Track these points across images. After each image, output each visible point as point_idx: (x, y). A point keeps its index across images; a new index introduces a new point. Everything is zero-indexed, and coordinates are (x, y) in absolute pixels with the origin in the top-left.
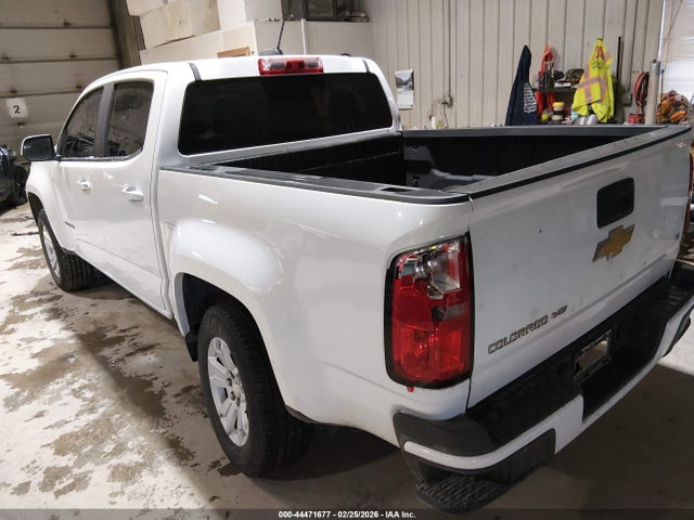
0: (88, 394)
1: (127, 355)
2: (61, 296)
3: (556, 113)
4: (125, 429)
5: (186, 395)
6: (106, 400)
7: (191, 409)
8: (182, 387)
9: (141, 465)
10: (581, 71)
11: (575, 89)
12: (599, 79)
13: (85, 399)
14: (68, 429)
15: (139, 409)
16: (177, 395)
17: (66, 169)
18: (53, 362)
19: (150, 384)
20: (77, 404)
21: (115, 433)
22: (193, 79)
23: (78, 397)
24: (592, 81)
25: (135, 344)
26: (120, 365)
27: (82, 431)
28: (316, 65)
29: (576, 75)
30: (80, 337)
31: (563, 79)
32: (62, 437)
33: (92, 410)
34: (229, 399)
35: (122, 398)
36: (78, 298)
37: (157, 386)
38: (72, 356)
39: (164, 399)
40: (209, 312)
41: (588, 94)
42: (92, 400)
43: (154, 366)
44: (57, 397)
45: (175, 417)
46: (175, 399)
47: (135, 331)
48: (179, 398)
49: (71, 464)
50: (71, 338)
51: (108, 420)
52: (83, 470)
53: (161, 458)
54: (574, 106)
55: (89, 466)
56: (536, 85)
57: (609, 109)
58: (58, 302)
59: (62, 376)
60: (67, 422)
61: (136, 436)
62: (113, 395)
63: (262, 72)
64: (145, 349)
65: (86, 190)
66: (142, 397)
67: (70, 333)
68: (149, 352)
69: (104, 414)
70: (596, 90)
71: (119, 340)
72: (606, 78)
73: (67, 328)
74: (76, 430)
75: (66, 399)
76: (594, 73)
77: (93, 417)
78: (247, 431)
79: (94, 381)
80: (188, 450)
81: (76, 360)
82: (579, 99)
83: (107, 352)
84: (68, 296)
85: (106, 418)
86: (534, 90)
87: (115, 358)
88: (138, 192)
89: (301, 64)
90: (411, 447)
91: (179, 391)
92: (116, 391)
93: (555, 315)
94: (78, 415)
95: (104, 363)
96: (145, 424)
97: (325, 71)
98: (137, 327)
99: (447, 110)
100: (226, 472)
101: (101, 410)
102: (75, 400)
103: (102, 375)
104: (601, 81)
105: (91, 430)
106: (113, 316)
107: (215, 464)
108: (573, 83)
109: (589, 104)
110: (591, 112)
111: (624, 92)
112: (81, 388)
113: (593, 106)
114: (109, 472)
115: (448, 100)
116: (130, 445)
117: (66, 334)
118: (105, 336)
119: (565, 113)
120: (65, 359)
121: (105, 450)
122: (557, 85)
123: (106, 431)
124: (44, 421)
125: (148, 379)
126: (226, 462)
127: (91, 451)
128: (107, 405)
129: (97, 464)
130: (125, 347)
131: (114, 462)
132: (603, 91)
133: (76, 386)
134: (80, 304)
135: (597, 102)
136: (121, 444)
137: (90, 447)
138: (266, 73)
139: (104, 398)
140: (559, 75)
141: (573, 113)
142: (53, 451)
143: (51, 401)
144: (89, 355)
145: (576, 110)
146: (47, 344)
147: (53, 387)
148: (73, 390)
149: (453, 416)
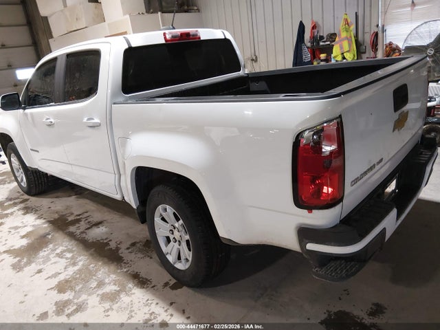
0: (69, 255)
1: (86, 229)
2: (28, 199)
3: (322, 61)
4: (101, 272)
5: (135, 247)
6: (82, 257)
7: (140, 255)
8: (130, 243)
9: (118, 291)
10: (335, 34)
11: (333, 45)
12: (347, 38)
13: (67, 259)
14: (62, 277)
15: (106, 260)
16: (128, 249)
17: (31, 114)
18: (37, 239)
19: (107, 244)
20: (63, 262)
21: (95, 275)
22: (127, 47)
23: (62, 258)
24: (343, 40)
25: (89, 222)
26: (84, 235)
27: (72, 277)
28: (197, 35)
29: (332, 37)
30: (50, 222)
31: (325, 40)
32: (59, 282)
33: (74, 264)
34: (172, 243)
35: (91, 255)
36: (41, 199)
37: (113, 245)
38: (49, 234)
39: (120, 252)
40: (155, 190)
41: (341, 48)
42: (72, 258)
43: (107, 233)
44: (47, 259)
45: (131, 261)
46: (128, 251)
47: (86, 215)
48: (130, 250)
49: (71, 297)
50: (44, 223)
51: (87, 268)
52: (80, 300)
53: (130, 285)
54: (333, 55)
55: (84, 297)
56: (309, 45)
57: (354, 55)
58: (28, 202)
59: (46, 246)
60: (60, 274)
61: (109, 276)
62: (85, 253)
63: (166, 40)
64: (98, 224)
65: (51, 125)
66: (106, 252)
67: (43, 221)
68: (100, 226)
69: (83, 265)
70: (346, 45)
71: (77, 221)
72: (351, 37)
73: (40, 218)
74: (68, 277)
75: (53, 260)
76: (344, 35)
77: (76, 268)
78: (190, 259)
79: (69, 247)
80: (147, 279)
81: (53, 236)
82: (336, 51)
83: (72, 229)
84: (33, 199)
85: (86, 267)
86: (308, 48)
87: (78, 232)
88: (96, 120)
89: (188, 34)
90: (311, 246)
91: (128, 246)
92: (87, 251)
93: (379, 163)
94: (65, 268)
95: (72, 236)
96: (113, 267)
97: (202, 39)
98: (86, 212)
99: (254, 64)
100: (174, 287)
101: (81, 263)
102: (60, 260)
103: (73, 242)
104: (349, 39)
105: (78, 276)
106: (68, 207)
107: (166, 284)
108: (331, 42)
109: (343, 54)
110: (344, 58)
111: (361, 45)
112: (62, 252)
113: (345, 54)
114: (98, 299)
115: (254, 58)
116: (107, 281)
117: (39, 222)
118: (67, 220)
119: (327, 60)
120: (44, 236)
121: (92, 286)
122: (321, 44)
123: (88, 275)
124: (44, 275)
125: (105, 241)
126: (173, 281)
127: (82, 288)
128: (83, 260)
129: (89, 295)
130: (83, 225)
131: (100, 292)
132: (350, 45)
133: (58, 251)
134: (44, 202)
135: (347, 52)
136: (101, 281)
137: (81, 286)
138: (169, 41)
139: (80, 256)
140: (322, 38)
141: (332, 60)
142: (56, 291)
143: (44, 262)
144: (61, 232)
145: (334, 57)
146: (29, 229)
147: (42, 254)
148: (57, 254)
149: (334, 225)
